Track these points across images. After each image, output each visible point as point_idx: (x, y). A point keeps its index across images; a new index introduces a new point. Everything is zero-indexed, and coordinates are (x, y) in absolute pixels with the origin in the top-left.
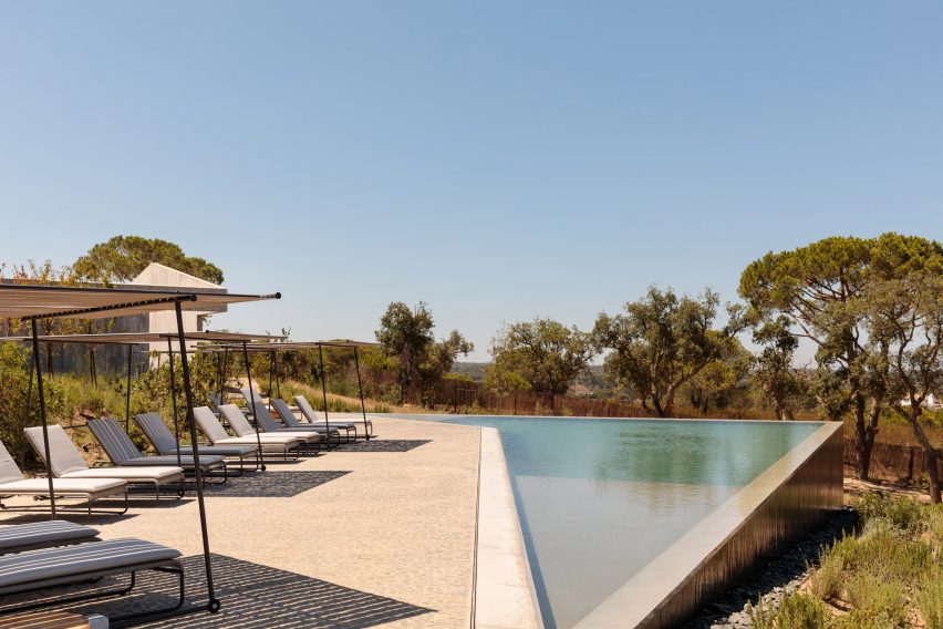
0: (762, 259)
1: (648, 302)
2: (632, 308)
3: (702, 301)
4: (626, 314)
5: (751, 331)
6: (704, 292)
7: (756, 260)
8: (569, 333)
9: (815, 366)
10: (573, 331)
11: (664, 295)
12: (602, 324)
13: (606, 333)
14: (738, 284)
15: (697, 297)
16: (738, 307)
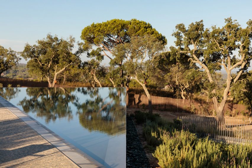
0: (90, 26)
1: (46, 40)
2: (40, 42)
3: (68, 40)
4: (37, 44)
5: (87, 53)
6: (69, 37)
7: (88, 26)
8: (8, 51)
9: (109, 66)
10: (9, 50)
11: (53, 37)
12: (27, 49)
13: (29, 52)
14: (81, 35)
15: (66, 39)
16: (82, 44)
